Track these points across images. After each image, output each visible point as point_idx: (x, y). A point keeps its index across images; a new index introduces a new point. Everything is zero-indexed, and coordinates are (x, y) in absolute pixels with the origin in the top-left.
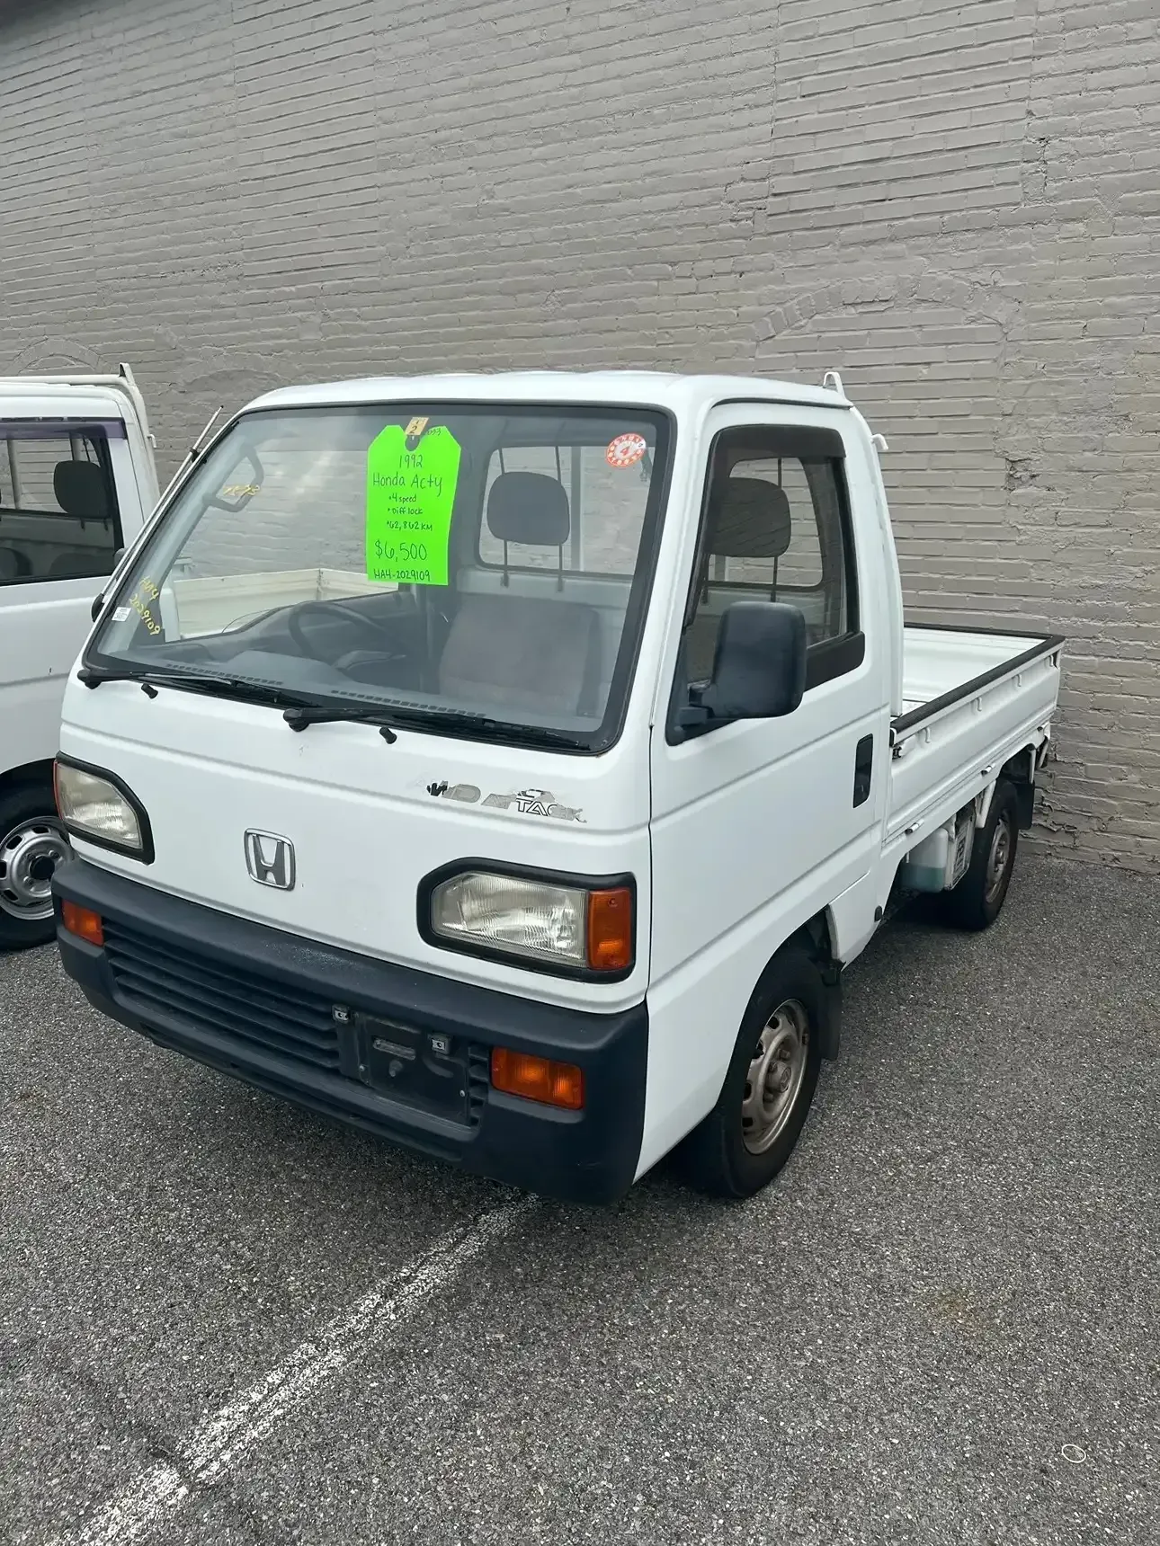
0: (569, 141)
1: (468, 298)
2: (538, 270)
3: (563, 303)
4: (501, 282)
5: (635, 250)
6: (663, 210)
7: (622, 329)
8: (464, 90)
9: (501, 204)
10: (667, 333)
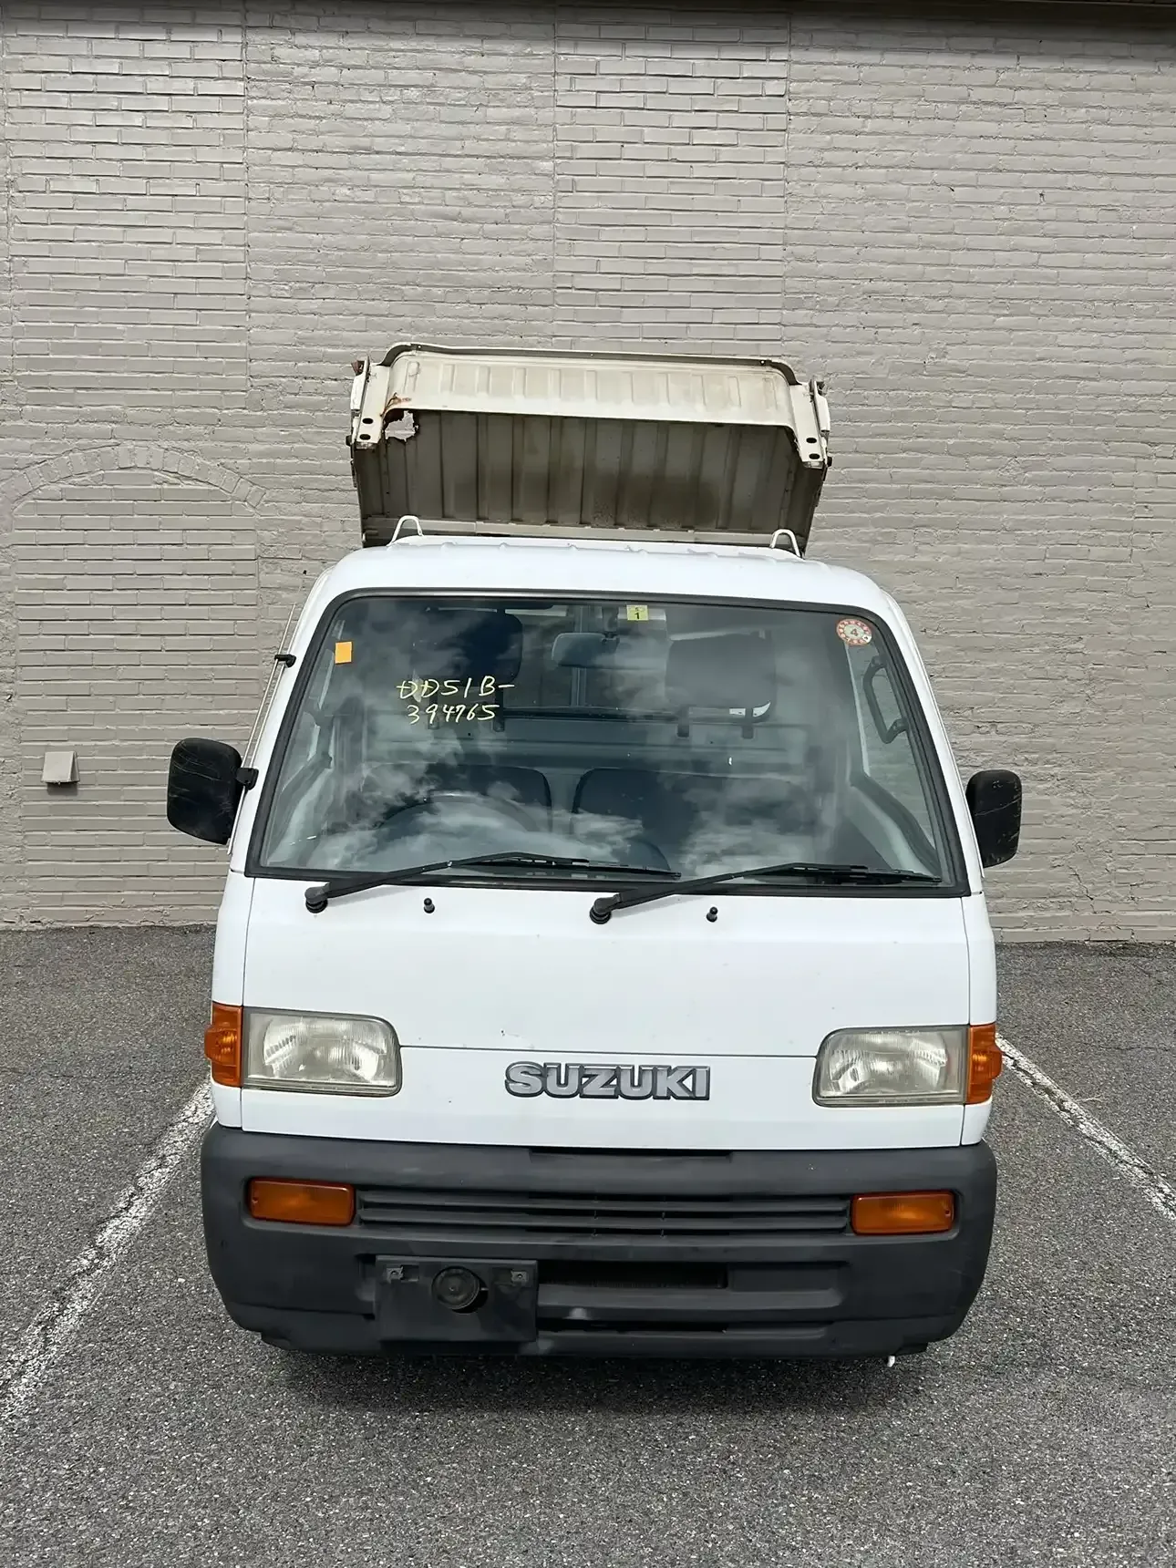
0: (1039, 316)
1: (904, 455)
2: (999, 435)
3: (1026, 469)
4: (951, 442)
5: (1114, 427)
6: (1146, 395)
7: (1095, 501)
8: (911, 246)
9: (954, 365)
10: (1146, 507)
